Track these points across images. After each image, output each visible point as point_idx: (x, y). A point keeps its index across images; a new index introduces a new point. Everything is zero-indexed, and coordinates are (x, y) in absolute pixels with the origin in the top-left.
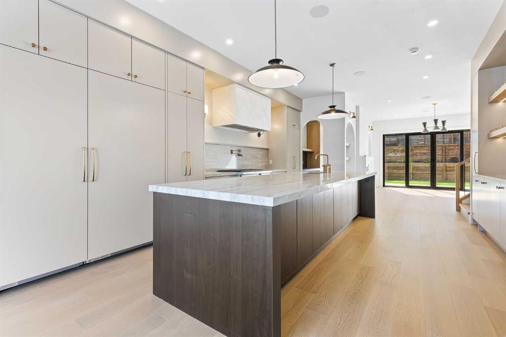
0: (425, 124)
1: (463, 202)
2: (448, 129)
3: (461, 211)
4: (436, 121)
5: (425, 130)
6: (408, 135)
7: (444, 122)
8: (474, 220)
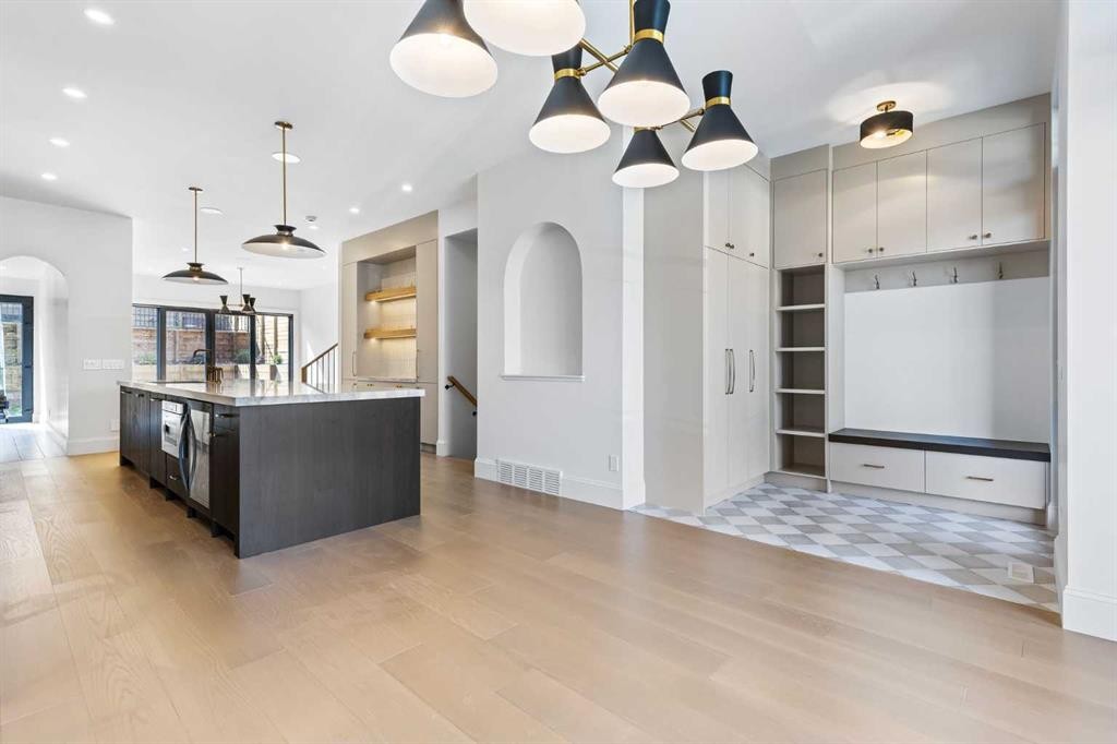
0: (224, 299)
4: (246, 298)
5: (225, 308)
7: (252, 301)
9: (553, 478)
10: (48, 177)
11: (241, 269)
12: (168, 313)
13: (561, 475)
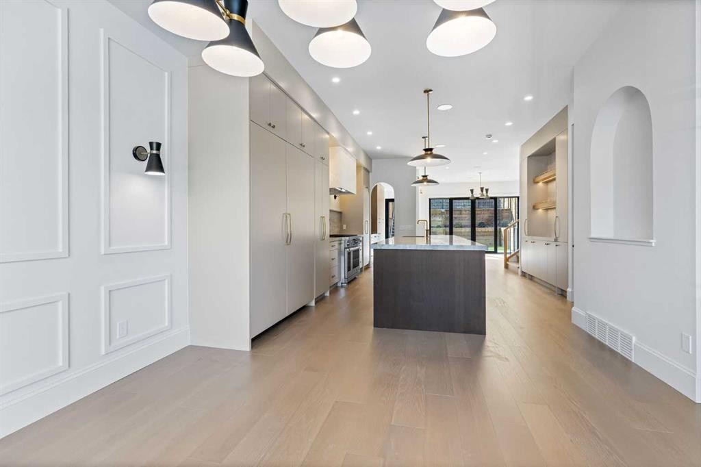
0: (472, 191)
1: (510, 260)
2: (490, 196)
3: (509, 267)
4: (482, 189)
5: (473, 196)
6: (451, 200)
7: (487, 190)
8: (522, 272)
9: (627, 340)
10: (379, 148)
11: (480, 173)
12: (454, 201)
13: (634, 339)
